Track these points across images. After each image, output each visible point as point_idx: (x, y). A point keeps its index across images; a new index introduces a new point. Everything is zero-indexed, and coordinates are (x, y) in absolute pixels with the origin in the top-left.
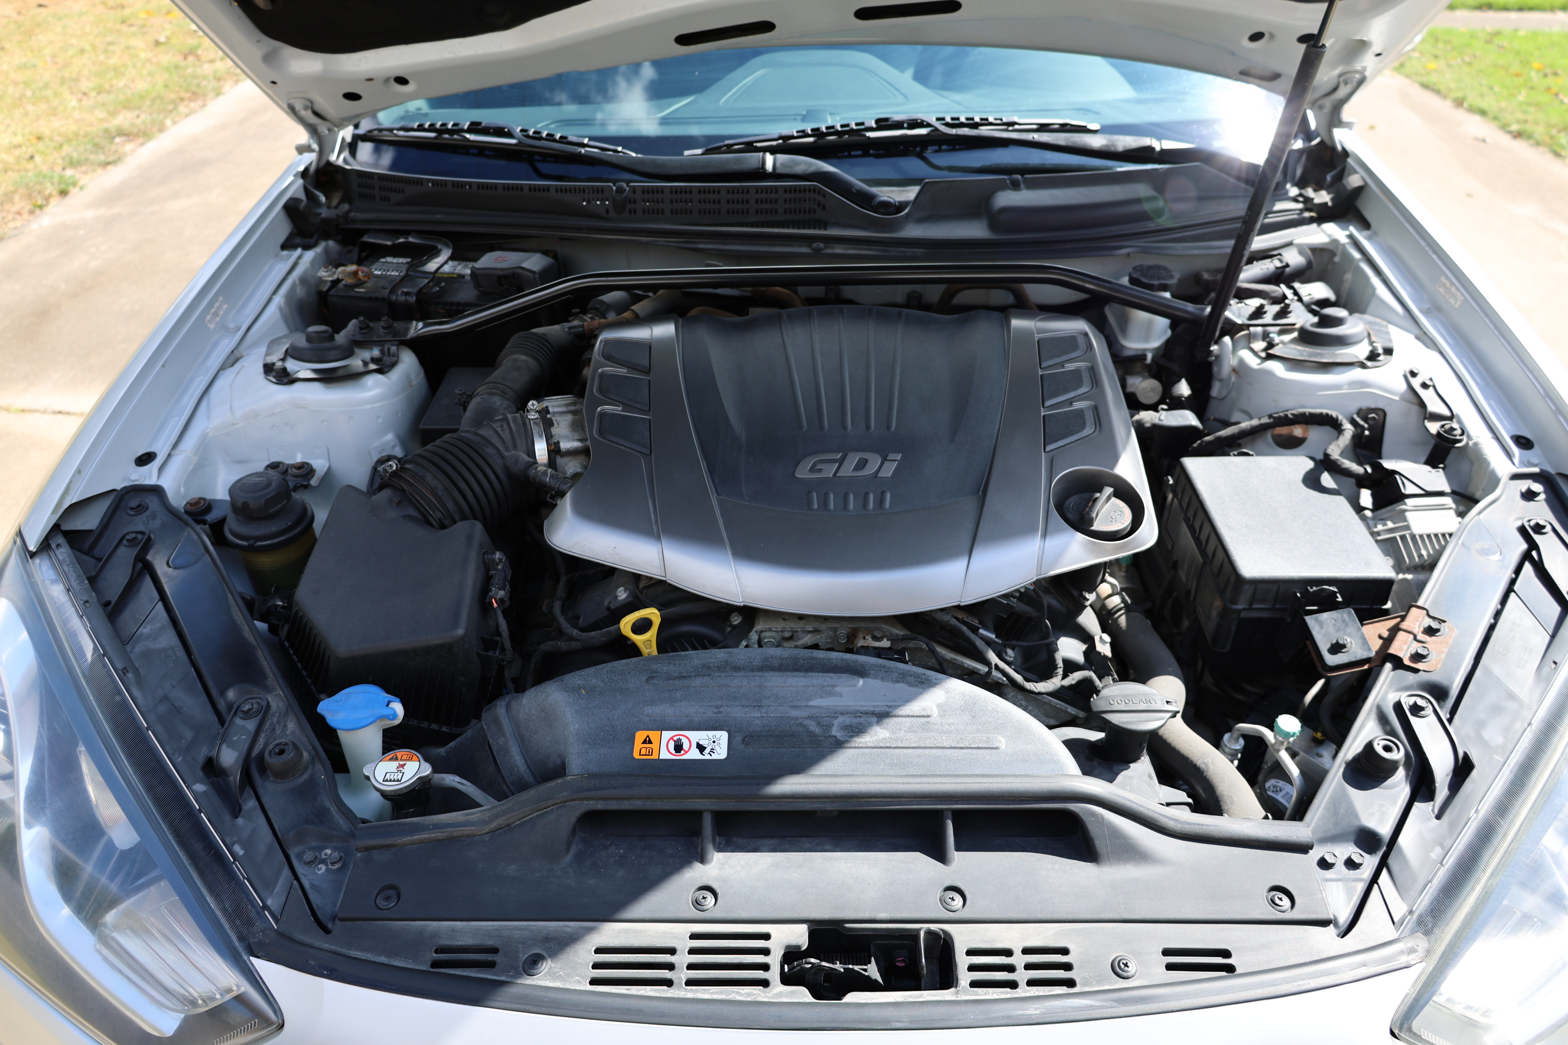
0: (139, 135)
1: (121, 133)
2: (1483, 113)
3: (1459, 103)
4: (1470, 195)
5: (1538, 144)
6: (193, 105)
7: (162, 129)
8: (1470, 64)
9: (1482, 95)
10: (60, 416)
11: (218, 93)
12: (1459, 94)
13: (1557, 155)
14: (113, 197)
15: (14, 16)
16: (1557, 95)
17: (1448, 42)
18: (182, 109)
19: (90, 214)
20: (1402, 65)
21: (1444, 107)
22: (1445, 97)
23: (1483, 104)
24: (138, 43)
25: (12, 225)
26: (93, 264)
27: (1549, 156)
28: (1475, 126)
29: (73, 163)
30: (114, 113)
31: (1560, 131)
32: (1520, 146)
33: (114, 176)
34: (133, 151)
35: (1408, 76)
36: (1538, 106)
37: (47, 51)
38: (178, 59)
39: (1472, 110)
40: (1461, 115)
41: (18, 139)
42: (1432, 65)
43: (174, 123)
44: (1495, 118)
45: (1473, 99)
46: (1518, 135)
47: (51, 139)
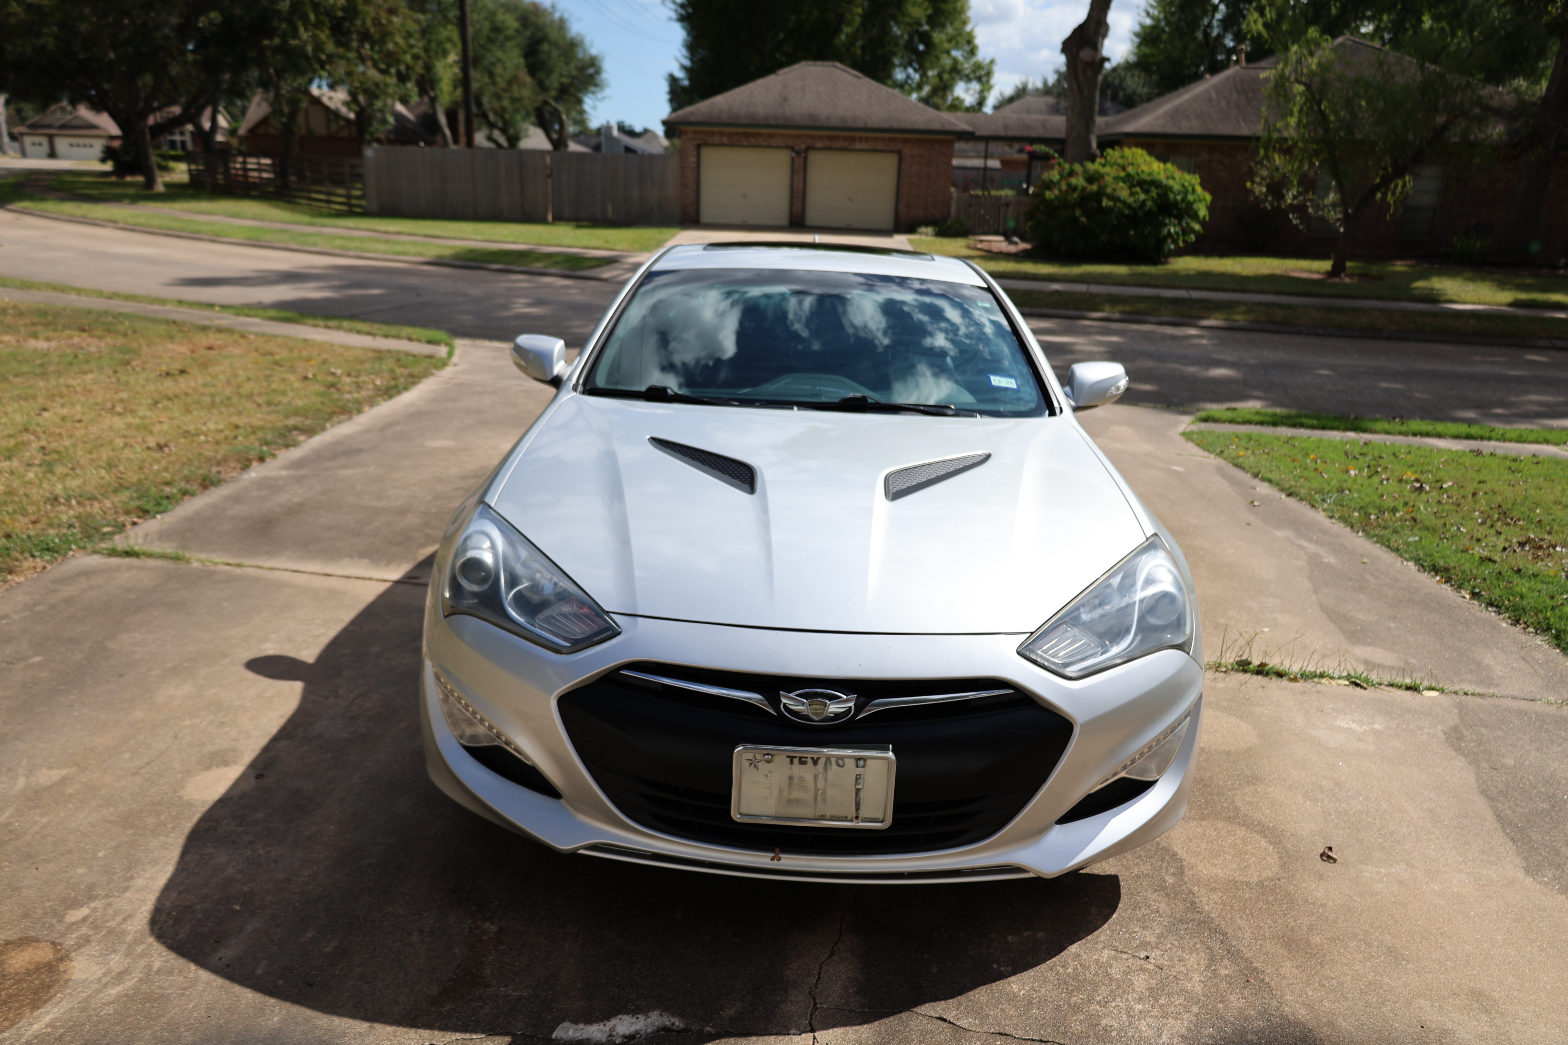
0: (310, 432)
1: (296, 428)
2: (1270, 481)
3: (1256, 475)
4: (1249, 524)
5: (1301, 499)
6: (342, 417)
7: (323, 429)
8: (1268, 454)
9: (1271, 471)
10: (297, 574)
11: (359, 412)
12: (1256, 470)
13: (1313, 506)
14: (298, 464)
15: (189, 353)
16: (1321, 473)
17: (1258, 441)
18: (335, 419)
19: (284, 473)
20: (1222, 452)
21: (1246, 477)
22: (1247, 472)
23: (1269, 475)
24: (292, 378)
25: (230, 475)
26: (295, 500)
27: (1308, 507)
28: (1263, 489)
29: (267, 443)
30: (287, 417)
31: (1316, 493)
32: (1292, 502)
33: (295, 454)
34: (305, 441)
35: (1225, 459)
36: (1307, 479)
37: (222, 377)
38: (322, 389)
39: (1263, 479)
40: (1256, 482)
41: (221, 426)
42: (1242, 453)
43: (332, 426)
44: (1277, 484)
45: (1264, 472)
46: (1289, 495)
47: (245, 428)
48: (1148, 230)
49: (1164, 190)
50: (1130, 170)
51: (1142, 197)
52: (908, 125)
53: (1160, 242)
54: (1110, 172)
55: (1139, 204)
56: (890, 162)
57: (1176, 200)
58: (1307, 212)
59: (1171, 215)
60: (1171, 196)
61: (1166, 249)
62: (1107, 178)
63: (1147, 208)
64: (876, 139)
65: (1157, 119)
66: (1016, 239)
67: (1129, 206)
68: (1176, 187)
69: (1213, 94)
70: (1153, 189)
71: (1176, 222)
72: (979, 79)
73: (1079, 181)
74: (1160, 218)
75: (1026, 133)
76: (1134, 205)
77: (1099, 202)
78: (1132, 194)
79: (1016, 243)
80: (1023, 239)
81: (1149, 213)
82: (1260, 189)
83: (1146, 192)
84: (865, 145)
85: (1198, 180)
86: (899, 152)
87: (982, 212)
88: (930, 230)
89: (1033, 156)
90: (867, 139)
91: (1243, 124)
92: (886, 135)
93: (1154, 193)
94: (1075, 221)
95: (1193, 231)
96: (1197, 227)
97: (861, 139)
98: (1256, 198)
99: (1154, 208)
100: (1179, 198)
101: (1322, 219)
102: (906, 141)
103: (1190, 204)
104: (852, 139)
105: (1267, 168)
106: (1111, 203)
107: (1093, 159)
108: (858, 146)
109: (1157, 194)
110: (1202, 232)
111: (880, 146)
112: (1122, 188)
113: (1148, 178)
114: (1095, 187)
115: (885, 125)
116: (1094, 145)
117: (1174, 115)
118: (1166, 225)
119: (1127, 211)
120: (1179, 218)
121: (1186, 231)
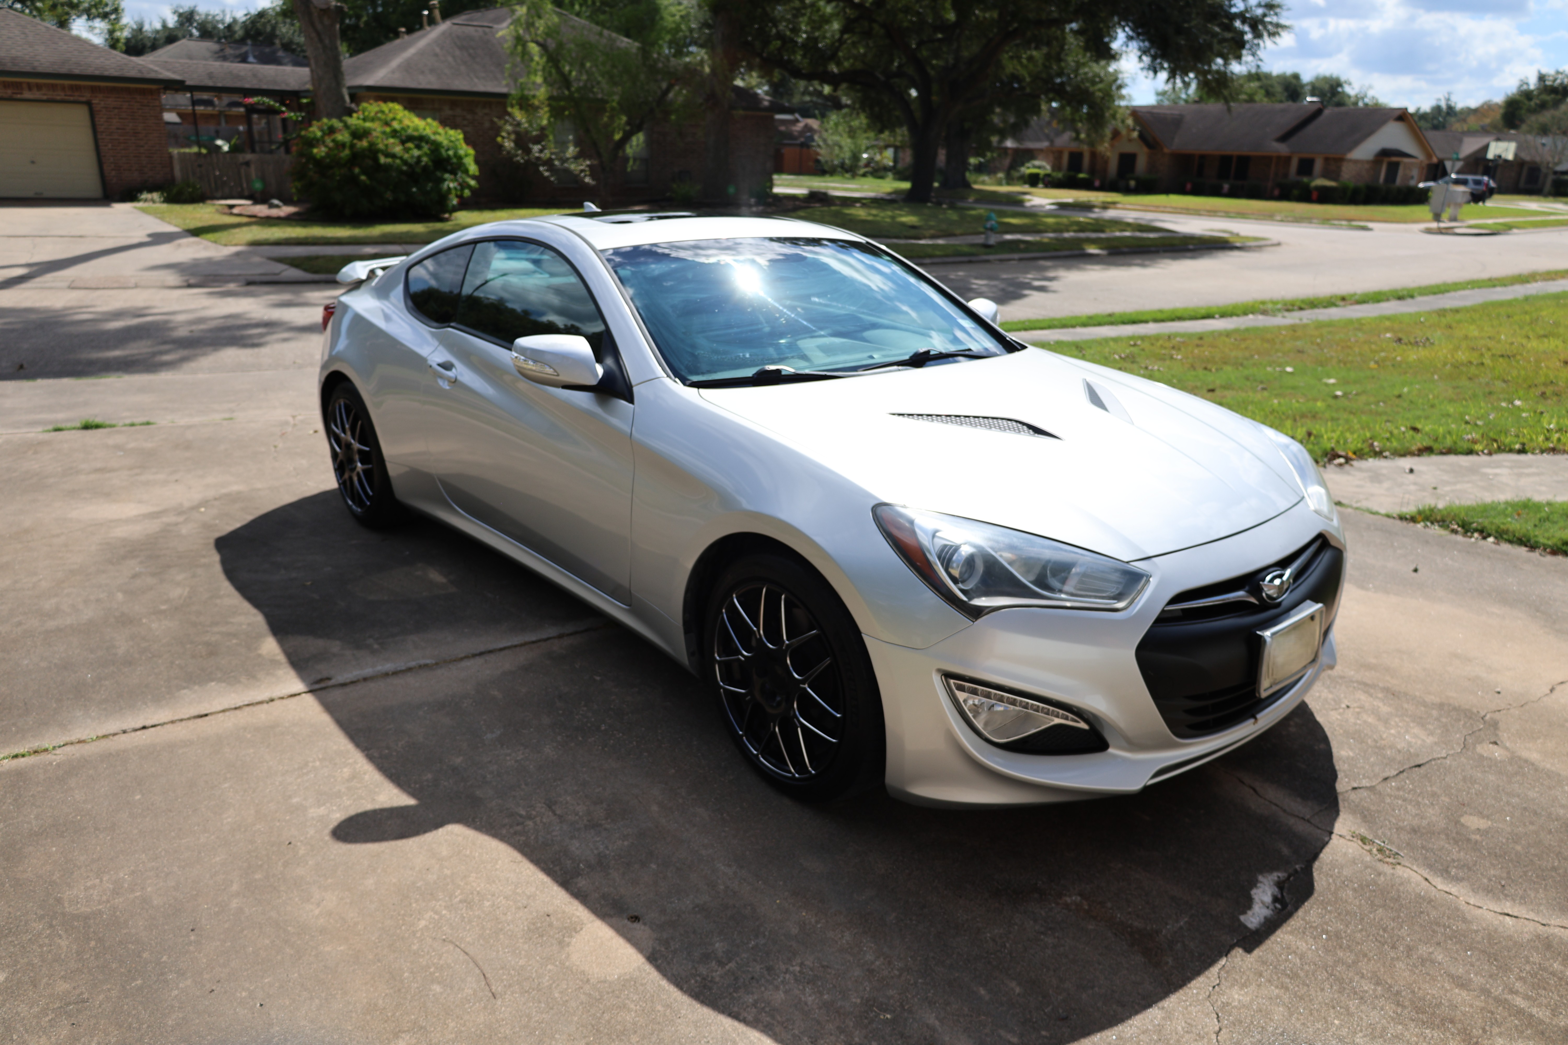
48: (430, 186)
49: (436, 147)
50: (396, 125)
51: (416, 153)
52: (90, 71)
53: (443, 198)
54: (376, 127)
55: (415, 160)
56: (80, 114)
57: (449, 156)
58: (554, 165)
59: (446, 171)
60: (443, 151)
61: (450, 205)
62: (374, 134)
63: (423, 164)
64: (53, 87)
65: (393, 72)
66: (276, 202)
67: (405, 162)
68: (445, 143)
69: (437, 50)
70: (423, 144)
71: (452, 177)
72: (105, 16)
73: (343, 137)
74: (439, 174)
75: (238, 84)
76: (410, 161)
77: (376, 160)
78: (407, 150)
79: (277, 206)
80: (287, 201)
81: (425, 168)
82: (508, 144)
83: (418, 147)
84: (36, 95)
85: (461, 136)
86: (89, 104)
87: (217, 173)
88: (156, 196)
89: (251, 109)
90: (39, 87)
91: (476, 80)
92: (67, 82)
93: (426, 148)
94: (354, 180)
95: (469, 187)
96: (473, 183)
97: (30, 87)
98: (509, 152)
99: (430, 164)
100: (451, 153)
101: (567, 171)
102: (93, 89)
103: (460, 158)
104: (18, 86)
105: (511, 125)
106: (389, 160)
107: (350, 112)
108: (27, 95)
109: (429, 149)
110: (477, 186)
111: (60, 95)
112: (393, 143)
113: (416, 134)
114: (365, 143)
115: (64, 70)
116: (347, 98)
117: (407, 67)
118: (445, 180)
119: (405, 168)
120: (454, 172)
121: (463, 185)
